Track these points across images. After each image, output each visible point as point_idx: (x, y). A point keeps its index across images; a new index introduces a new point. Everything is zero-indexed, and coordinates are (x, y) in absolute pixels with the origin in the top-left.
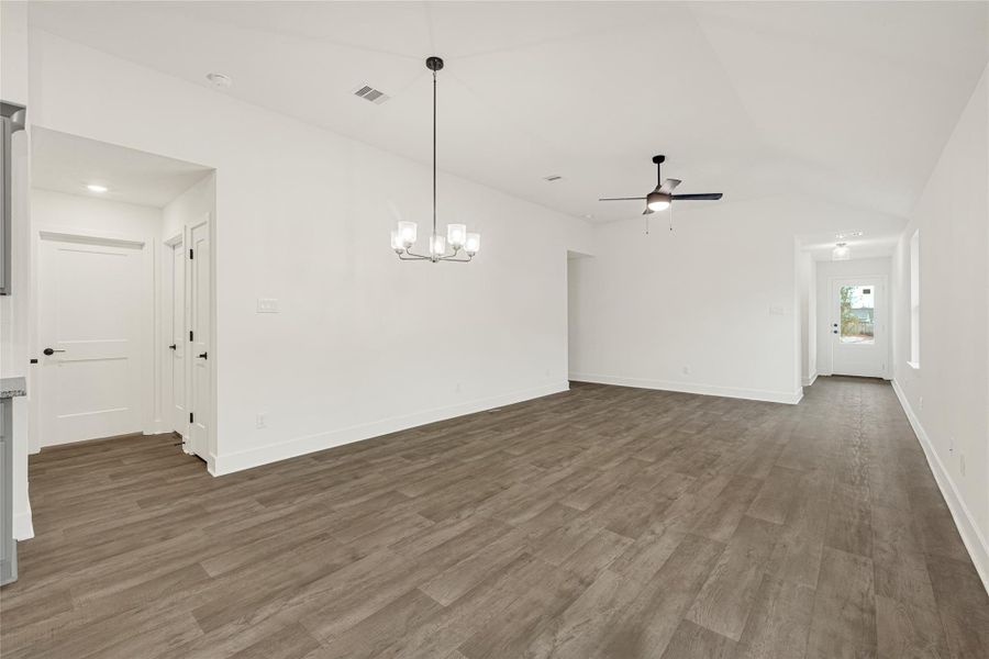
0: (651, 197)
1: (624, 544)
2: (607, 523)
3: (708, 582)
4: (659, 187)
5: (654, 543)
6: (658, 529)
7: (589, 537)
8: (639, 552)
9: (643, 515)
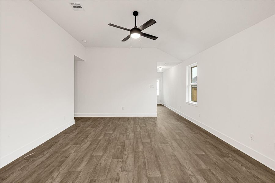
0: (132, 31)
1: (120, 161)
2: (111, 157)
3: (146, 163)
4: (136, 26)
5: (128, 157)
6: (126, 153)
7: (109, 164)
8: (126, 162)
9: (120, 150)
